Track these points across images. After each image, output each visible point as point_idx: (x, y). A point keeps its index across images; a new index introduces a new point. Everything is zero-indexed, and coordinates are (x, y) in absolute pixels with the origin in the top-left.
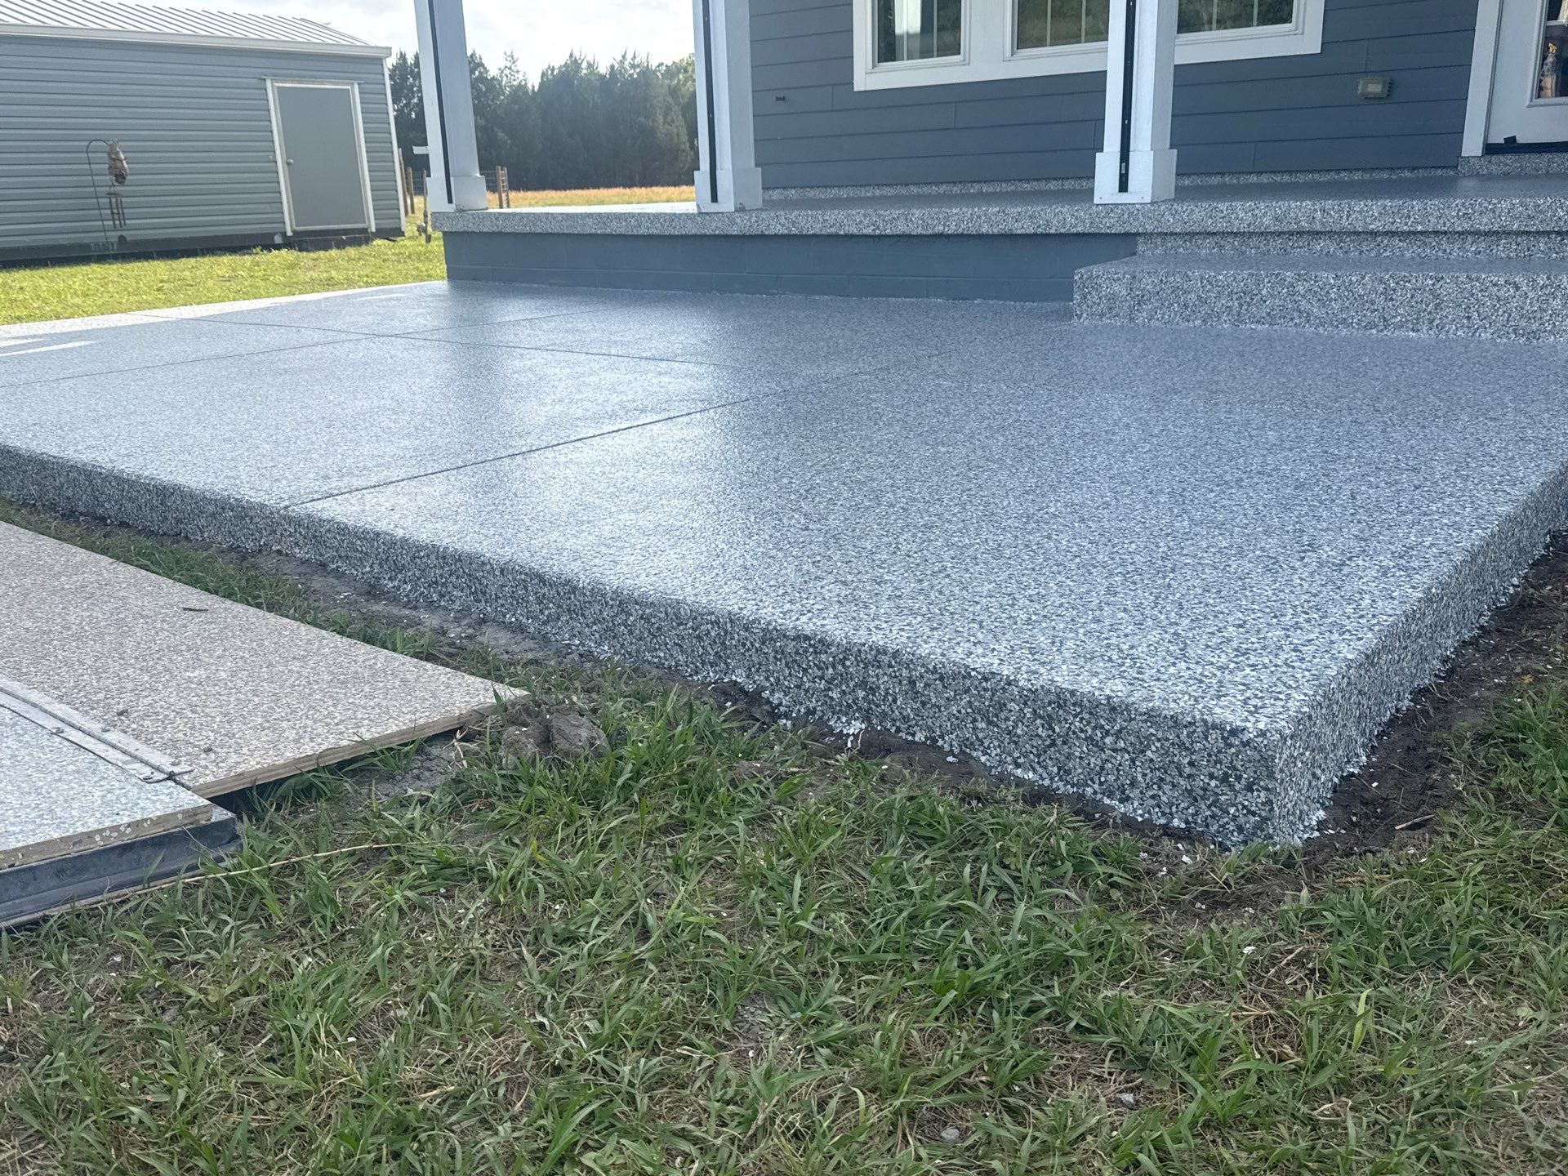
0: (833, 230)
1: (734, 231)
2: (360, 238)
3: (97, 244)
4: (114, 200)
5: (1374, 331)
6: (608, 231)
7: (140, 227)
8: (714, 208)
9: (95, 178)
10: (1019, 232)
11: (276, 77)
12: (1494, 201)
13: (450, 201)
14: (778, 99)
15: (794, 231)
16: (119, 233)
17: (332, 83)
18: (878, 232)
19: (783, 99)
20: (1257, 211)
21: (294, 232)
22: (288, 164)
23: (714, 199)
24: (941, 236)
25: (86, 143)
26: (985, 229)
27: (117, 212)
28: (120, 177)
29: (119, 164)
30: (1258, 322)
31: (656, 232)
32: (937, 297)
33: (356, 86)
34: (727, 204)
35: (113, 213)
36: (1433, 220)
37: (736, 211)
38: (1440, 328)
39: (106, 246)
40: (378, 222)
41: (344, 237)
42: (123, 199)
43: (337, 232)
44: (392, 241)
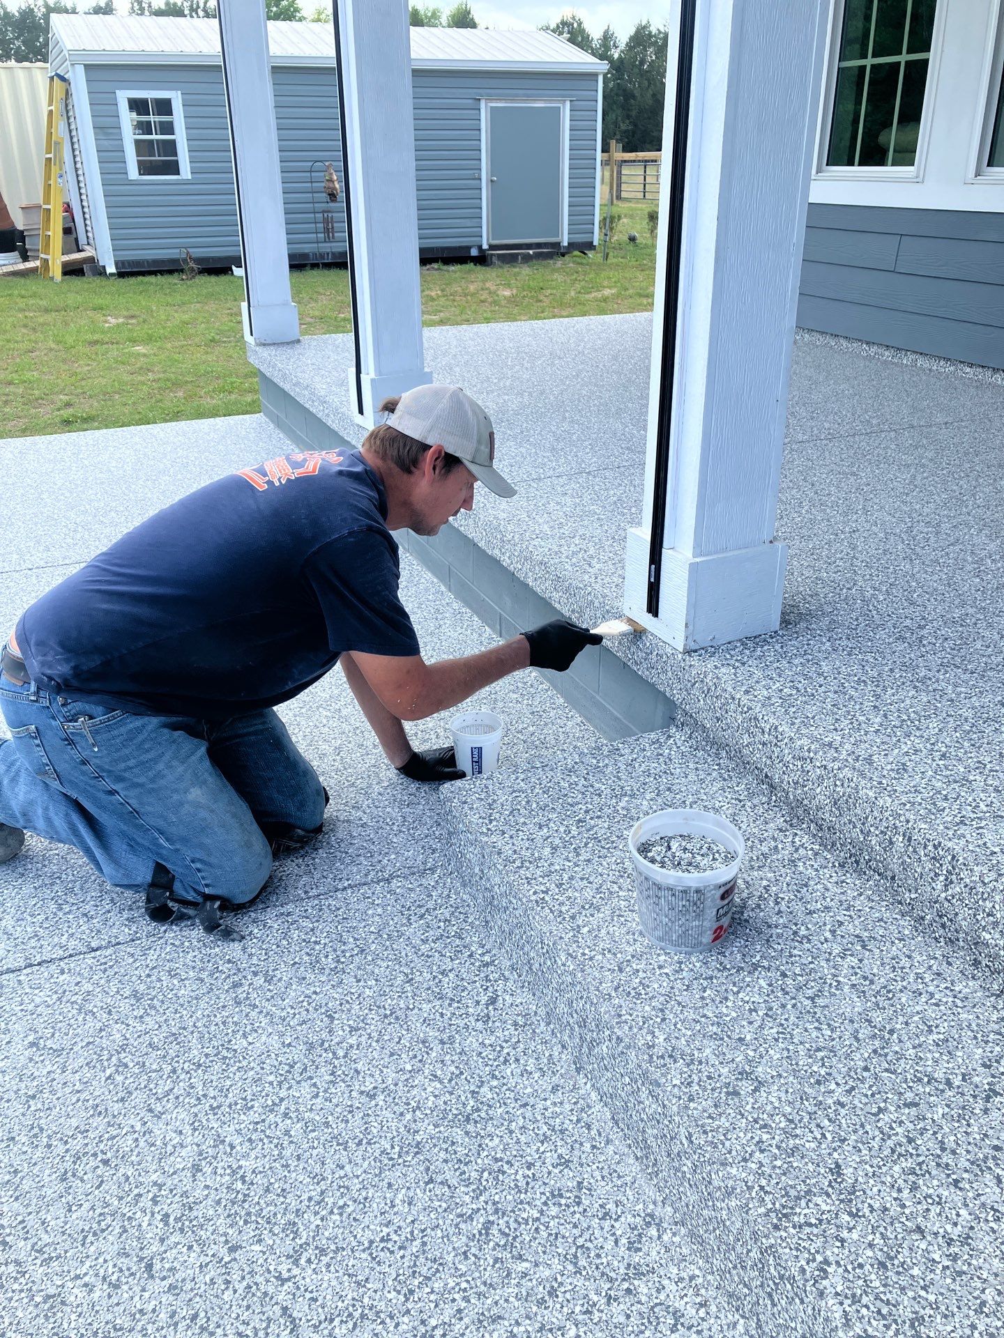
2: (550, 252)
4: (327, 215)
11: (490, 97)
17: (545, 101)
21: (490, 245)
22: (489, 180)
25: (311, 164)
27: (330, 226)
28: (333, 197)
29: (331, 185)
33: (568, 104)
35: (326, 228)
39: (322, 256)
40: (571, 236)
41: (531, 252)
42: (334, 215)
43: (529, 246)
44: (585, 254)
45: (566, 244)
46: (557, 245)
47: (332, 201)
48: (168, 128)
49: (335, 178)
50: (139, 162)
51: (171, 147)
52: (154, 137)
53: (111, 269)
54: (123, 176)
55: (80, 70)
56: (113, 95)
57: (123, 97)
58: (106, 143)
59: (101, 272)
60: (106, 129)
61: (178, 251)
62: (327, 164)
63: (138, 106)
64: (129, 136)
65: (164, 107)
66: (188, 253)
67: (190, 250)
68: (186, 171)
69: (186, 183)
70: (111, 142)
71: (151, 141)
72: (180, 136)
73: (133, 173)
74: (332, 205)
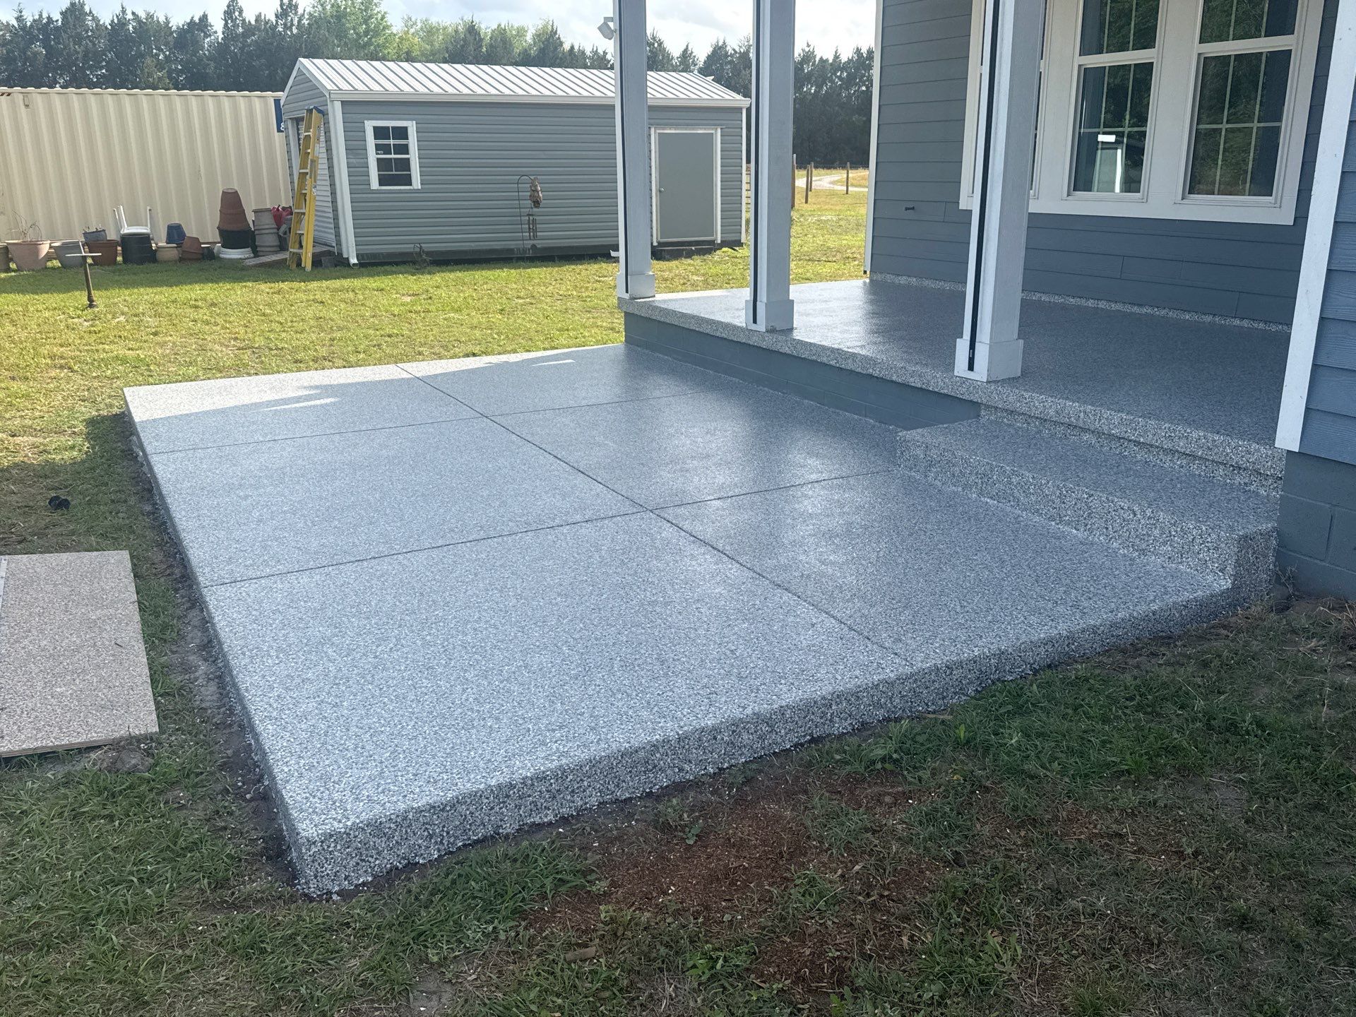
0: (814, 358)
1: (764, 345)
2: (707, 248)
3: (518, 249)
4: (531, 218)
5: (1053, 523)
6: (701, 330)
7: (549, 237)
8: (753, 327)
9: (521, 202)
10: (913, 384)
11: (658, 125)
12: (1189, 431)
13: (627, 292)
14: (907, 209)
15: (795, 353)
16: (532, 242)
17: (705, 129)
18: (838, 365)
19: (913, 208)
20: (1046, 404)
21: (659, 243)
22: (660, 191)
23: (755, 321)
24: (871, 376)
25: (518, 177)
26: (894, 378)
27: (533, 227)
28: (537, 203)
29: (536, 194)
30: (991, 498)
31: (725, 336)
32: (870, 418)
33: (719, 130)
34: (761, 326)
35: (529, 228)
36: (1151, 436)
37: (767, 331)
38: (1091, 531)
39: (524, 250)
40: (724, 235)
41: (693, 248)
42: (537, 218)
43: (690, 244)
44: (735, 250)
45: (719, 241)
46: (712, 242)
47: (536, 207)
48: (404, 149)
49: (539, 189)
50: (379, 175)
51: (406, 164)
52: (393, 156)
53: (354, 260)
54: (367, 187)
55: (338, 105)
56: (362, 125)
57: (369, 126)
58: (354, 161)
59: (345, 263)
60: (356, 150)
61: (412, 246)
62: (532, 178)
63: (380, 133)
64: (372, 157)
65: (402, 133)
66: (421, 248)
67: (423, 245)
68: (417, 183)
69: (417, 191)
70: (358, 160)
71: (391, 159)
72: (414, 156)
73: (375, 184)
74: (535, 210)
